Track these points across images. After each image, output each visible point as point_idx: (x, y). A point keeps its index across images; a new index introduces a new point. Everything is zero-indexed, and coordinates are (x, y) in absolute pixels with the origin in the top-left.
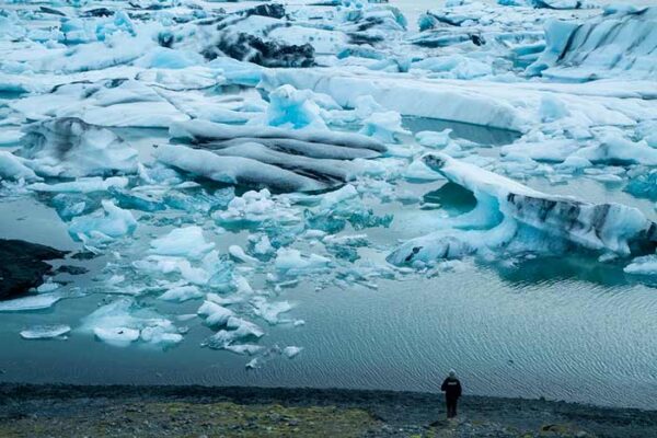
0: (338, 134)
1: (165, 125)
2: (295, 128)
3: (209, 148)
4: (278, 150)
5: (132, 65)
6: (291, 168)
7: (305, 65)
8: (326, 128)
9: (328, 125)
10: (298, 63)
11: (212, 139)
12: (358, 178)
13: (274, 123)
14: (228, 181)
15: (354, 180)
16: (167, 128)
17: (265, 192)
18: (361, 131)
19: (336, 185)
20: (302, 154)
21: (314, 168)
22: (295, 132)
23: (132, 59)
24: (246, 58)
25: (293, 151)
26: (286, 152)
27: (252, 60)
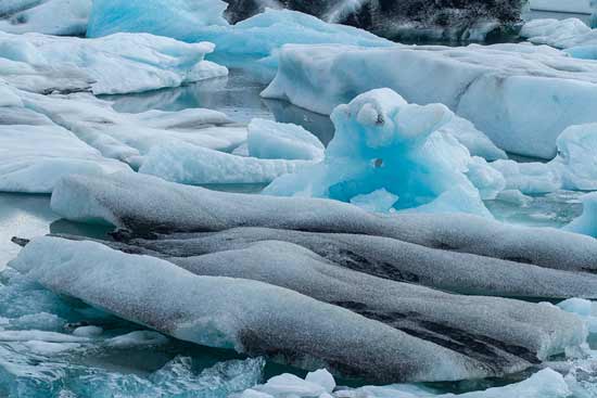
0: (514, 230)
1: (43, 189)
2: (397, 206)
3: (163, 252)
4: (350, 266)
5: (21, 21)
6: (389, 317)
7: (492, 38)
8: (485, 211)
9: (487, 203)
10: (475, 33)
11: (168, 228)
12: (568, 352)
13: (343, 192)
14: (217, 343)
15: (557, 356)
16: (48, 195)
17: (322, 379)
18: (576, 221)
19: (512, 369)
20: (415, 279)
21: (451, 321)
22: (395, 218)
23: (24, 8)
24: (335, 14)
25: (391, 270)
26: (373, 272)
27: (349, 20)
